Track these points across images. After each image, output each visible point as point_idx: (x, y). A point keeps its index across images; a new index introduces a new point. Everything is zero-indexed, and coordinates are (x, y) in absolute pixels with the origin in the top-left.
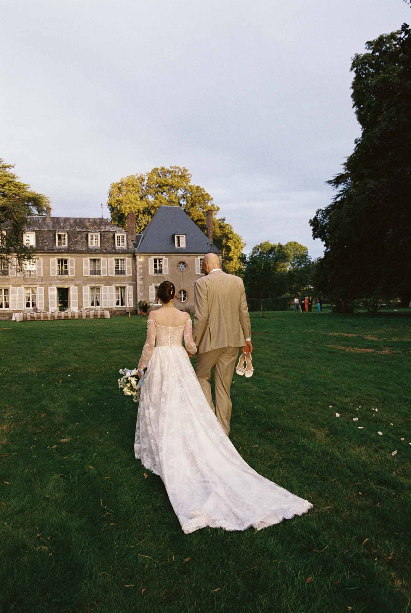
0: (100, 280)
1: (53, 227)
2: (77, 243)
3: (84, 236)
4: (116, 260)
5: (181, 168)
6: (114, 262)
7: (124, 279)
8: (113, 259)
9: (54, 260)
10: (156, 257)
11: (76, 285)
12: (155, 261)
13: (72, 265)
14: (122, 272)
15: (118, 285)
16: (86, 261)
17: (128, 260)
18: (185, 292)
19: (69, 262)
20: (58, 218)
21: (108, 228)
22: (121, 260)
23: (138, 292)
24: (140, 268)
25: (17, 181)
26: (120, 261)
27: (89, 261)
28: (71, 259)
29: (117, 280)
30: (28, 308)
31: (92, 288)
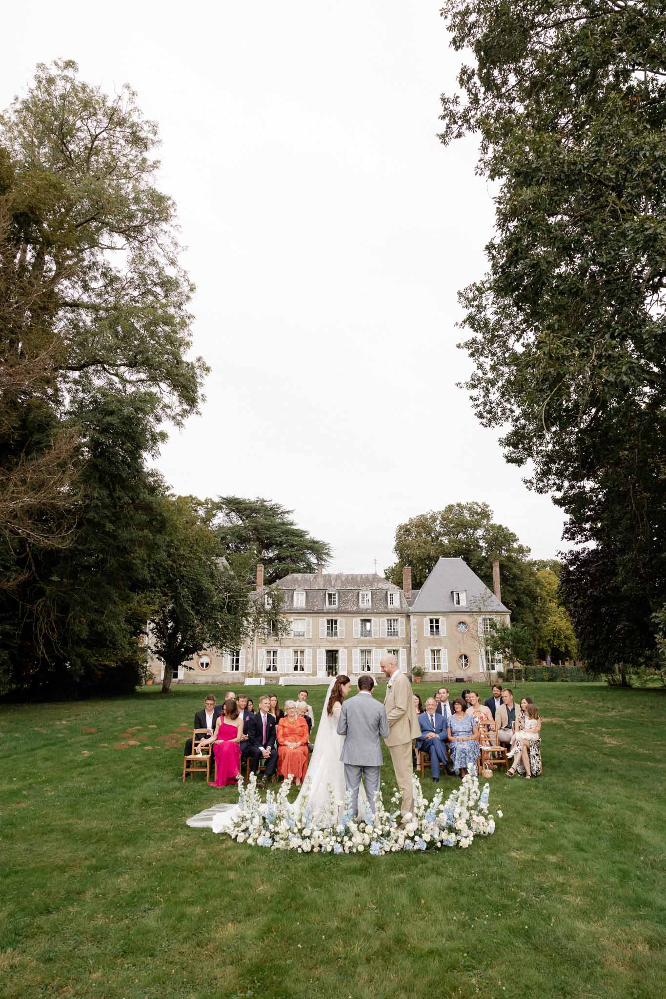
0: (370, 642)
1: (324, 585)
2: (346, 603)
3: (355, 594)
4: (388, 620)
5: (480, 504)
6: (386, 622)
7: (396, 641)
8: (385, 619)
9: (323, 622)
10: (432, 617)
11: (345, 648)
12: (431, 621)
13: (341, 626)
14: (395, 633)
15: (391, 648)
16: (357, 621)
17: (402, 620)
18: (466, 657)
19: (338, 622)
20: (330, 576)
21: (380, 585)
22: (394, 620)
23: (413, 655)
24: (415, 630)
25: (295, 527)
26: (392, 622)
27: (360, 622)
28: (340, 619)
29: (390, 642)
30: (296, 672)
31: (362, 651)
